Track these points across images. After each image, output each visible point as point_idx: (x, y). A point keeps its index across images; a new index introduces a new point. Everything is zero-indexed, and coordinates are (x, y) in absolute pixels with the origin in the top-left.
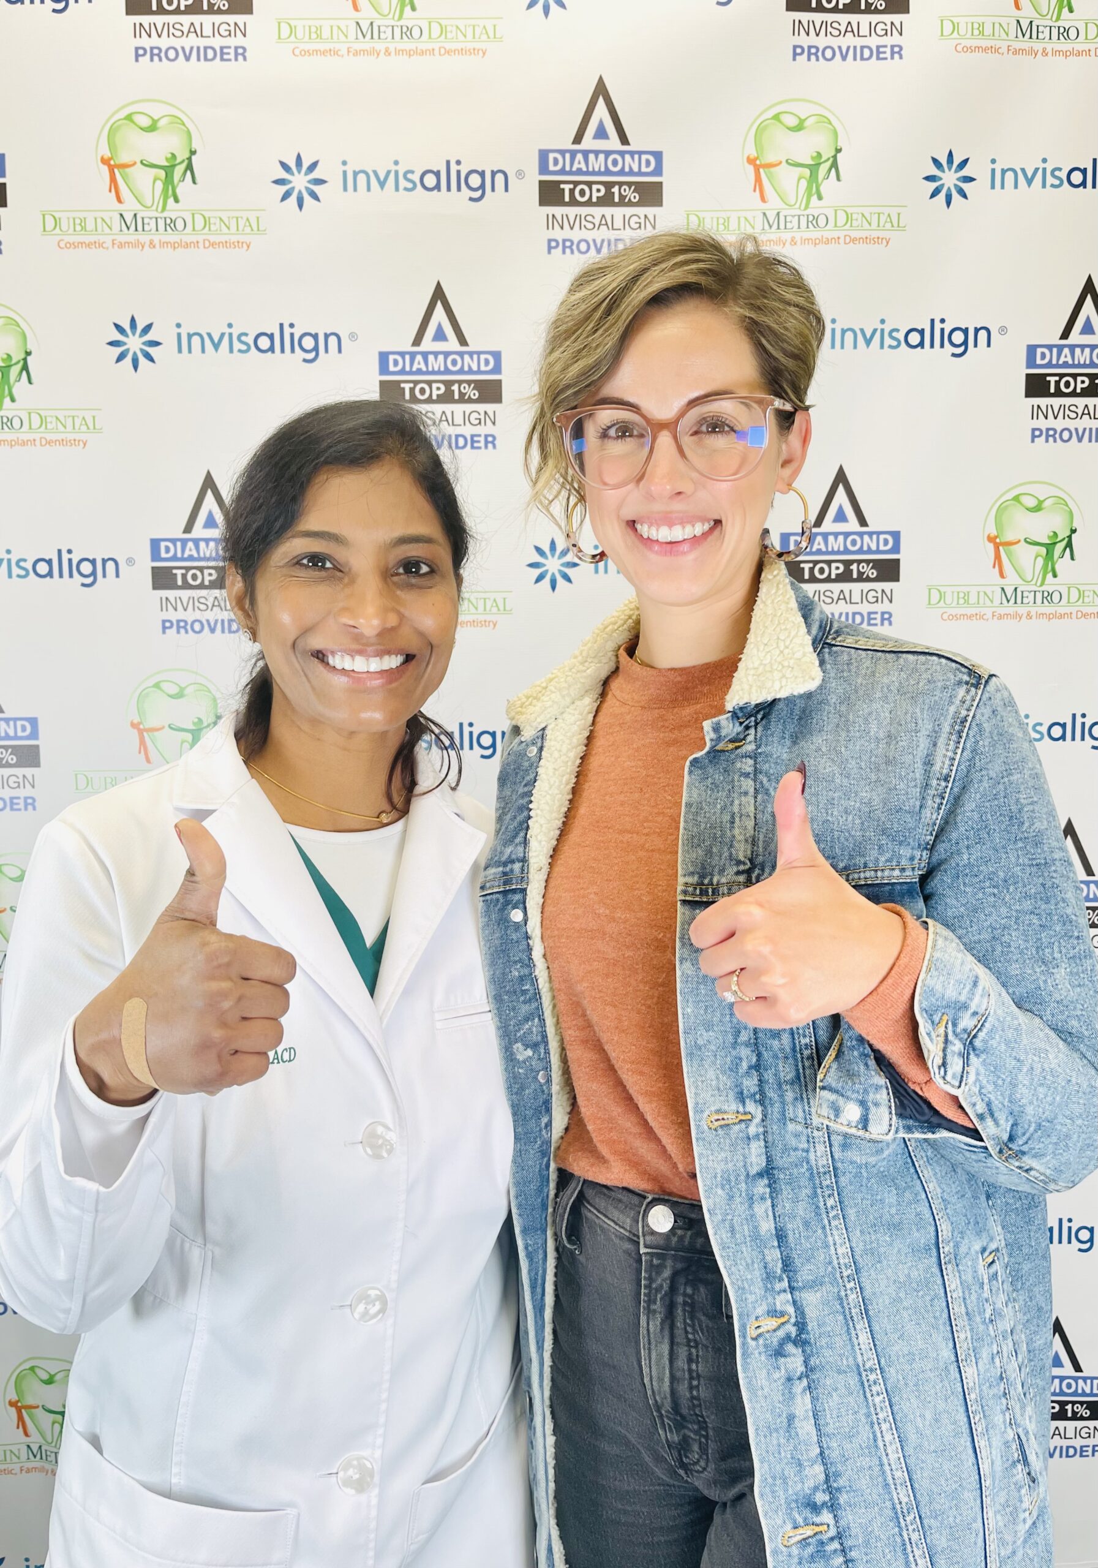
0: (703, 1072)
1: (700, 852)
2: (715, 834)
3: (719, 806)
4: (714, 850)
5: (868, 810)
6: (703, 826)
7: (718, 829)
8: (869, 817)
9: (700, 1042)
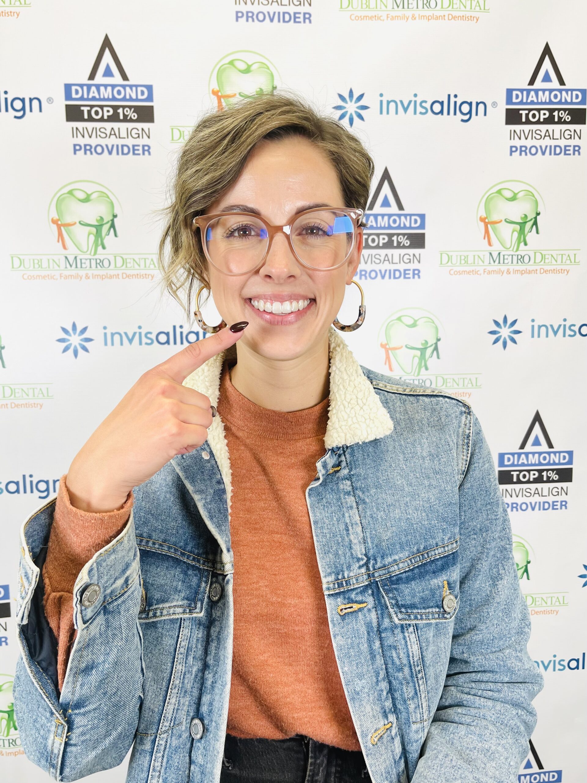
0: (363, 709)
1: (331, 556)
2: (338, 540)
3: (335, 519)
4: (340, 552)
5: (429, 505)
6: (328, 535)
7: (339, 536)
8: (431, 510)
9: (358, 689)
